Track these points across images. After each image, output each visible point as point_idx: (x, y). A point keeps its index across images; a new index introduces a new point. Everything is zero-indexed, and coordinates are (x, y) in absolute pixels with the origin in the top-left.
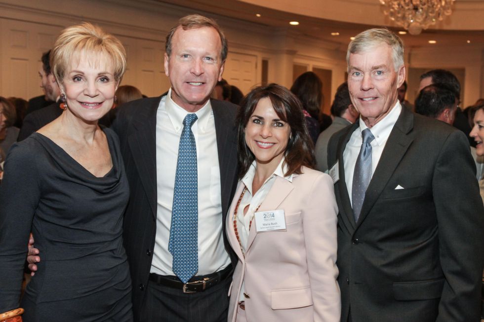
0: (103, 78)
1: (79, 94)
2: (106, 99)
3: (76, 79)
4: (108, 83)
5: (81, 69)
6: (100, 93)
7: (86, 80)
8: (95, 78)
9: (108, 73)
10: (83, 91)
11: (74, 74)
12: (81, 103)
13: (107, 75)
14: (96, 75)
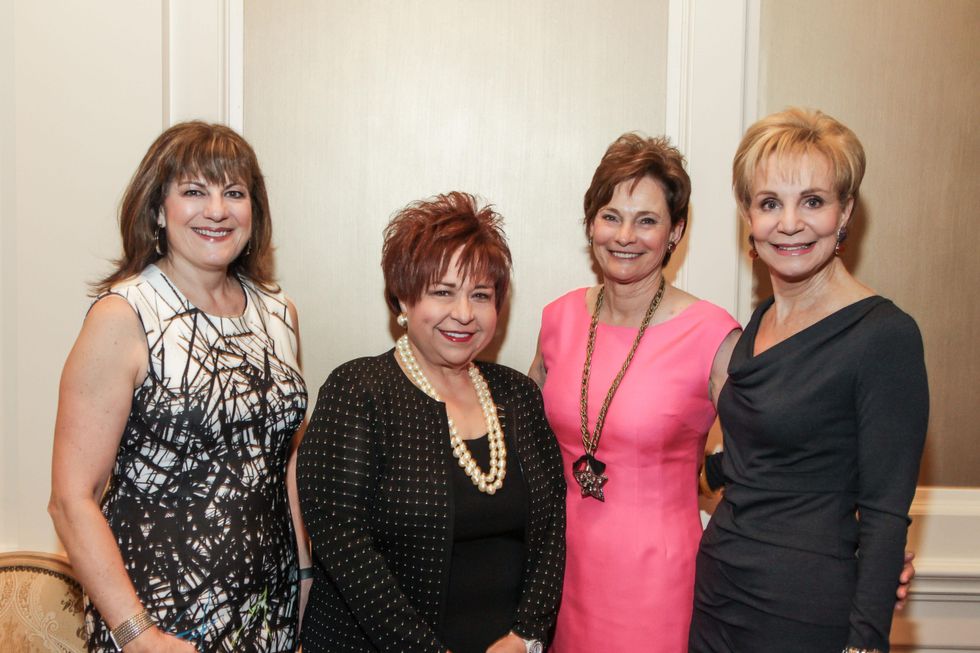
0: (813, 199)
1: (770, 232)
2: (820, 236)
3: (767, 206)
4: (823, 208)
5: (771, 187)
6: (807, 227)
7: (782, 204)
8: (796, 201)
9: (819, 190)
10: (776, 226)
11: (762, 198)
12: (777, 246)
13: (817, 194)
14: (798, 196)
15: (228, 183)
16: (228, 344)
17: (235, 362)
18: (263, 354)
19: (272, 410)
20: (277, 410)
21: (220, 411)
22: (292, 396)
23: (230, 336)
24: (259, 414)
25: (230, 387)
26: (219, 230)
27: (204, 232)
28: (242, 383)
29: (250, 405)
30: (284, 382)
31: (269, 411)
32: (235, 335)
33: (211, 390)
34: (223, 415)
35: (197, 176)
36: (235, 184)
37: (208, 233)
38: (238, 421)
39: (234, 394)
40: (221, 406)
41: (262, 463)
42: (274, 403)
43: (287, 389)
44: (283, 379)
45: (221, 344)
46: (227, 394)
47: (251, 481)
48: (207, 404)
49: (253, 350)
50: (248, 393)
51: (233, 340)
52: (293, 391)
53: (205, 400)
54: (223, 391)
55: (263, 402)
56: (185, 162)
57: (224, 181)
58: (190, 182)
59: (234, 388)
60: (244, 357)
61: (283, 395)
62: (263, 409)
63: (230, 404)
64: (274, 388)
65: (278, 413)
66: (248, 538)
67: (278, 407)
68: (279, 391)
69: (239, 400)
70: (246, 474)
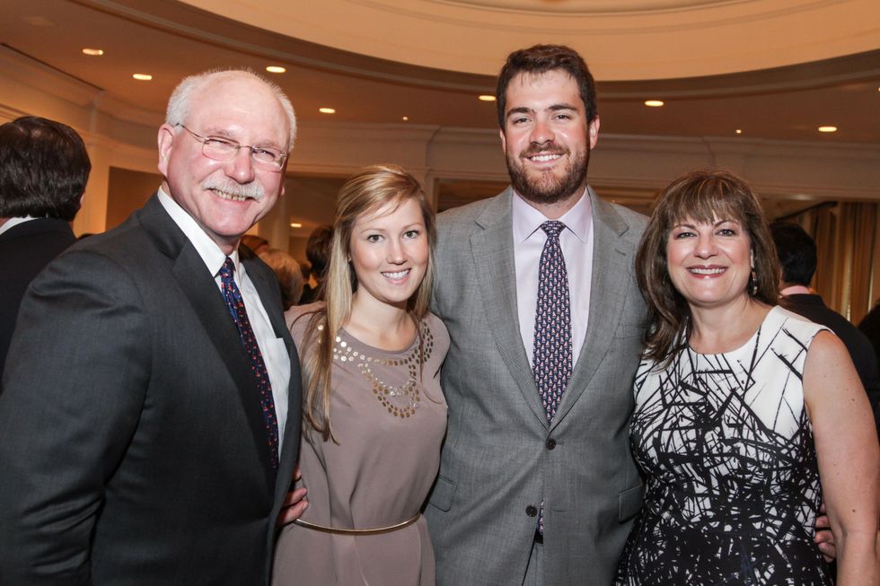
15: (717, 220)
16: (696, 381)
17: (694, 397)
18: (728, 393)
19: (709, 450)
20: (714, 451)
21: (654, 439)
22: (734, 440)
23: (702, 372)
24: (695, 451)
25: (674, 419)
26: (711, 267)
27: (697, 271)
28: (688, 418)
29: (685, 439)
30: (730, 425)
31: (705, 451)
32: (706, 372)
33: (653, 419)
34: (657, 443)
35: (686, 219)
36: (724, 221)
37: (700, 271)
38: (672, 452)
39: (674, 427)
40: (656, 434)
41: (707, 503)
42: (712, 444)
43: (729, 433)
44: (732, 421)
45: (690, 380)
46: (667, 426)
47: (693, 517)
48: (644, 430)
49: (720, 388)
50: (687, 428)
51: (703, 376)
52: (736, 436)
53: (644, 426)
54: (665, 420)
55: (700, 440)
56: (676, 208)
57: (713, 220)
58: (680, 225)
59: (678, 420)
60: (705, 395)
61: (724, 437)
62: (699, 447)
63: (665, 435)
64: (718, 429)
65: (717, 455)
66: (676, 569)
67: (715, 448)
68: (721, 434)
69: (676, 433)
70: (687, 508)
